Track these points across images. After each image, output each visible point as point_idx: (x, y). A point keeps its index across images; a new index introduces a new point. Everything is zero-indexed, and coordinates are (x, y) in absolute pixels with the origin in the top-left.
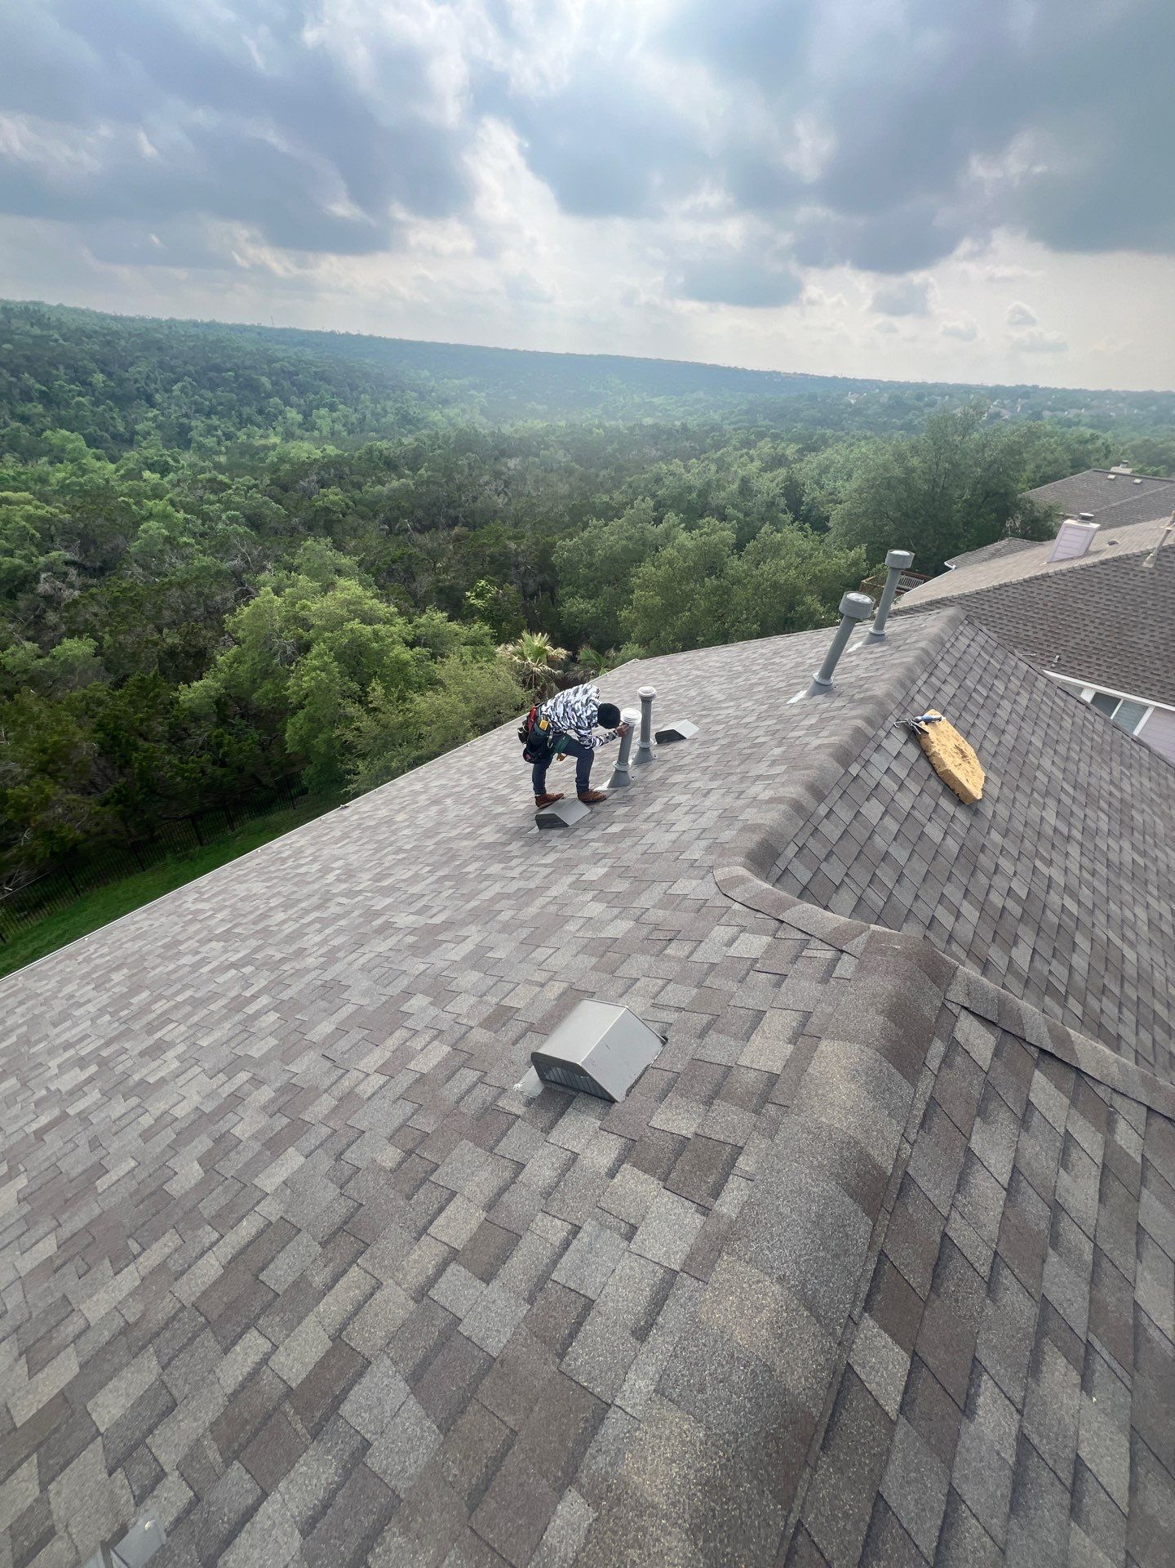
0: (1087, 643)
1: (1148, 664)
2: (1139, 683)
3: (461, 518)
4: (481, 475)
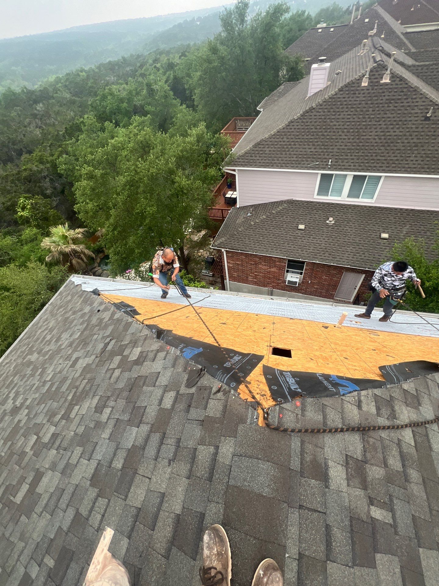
0: (343, 147)
1: (377, 151)
2: (375, 164)
3: (24, 150)
4: (25, 118)
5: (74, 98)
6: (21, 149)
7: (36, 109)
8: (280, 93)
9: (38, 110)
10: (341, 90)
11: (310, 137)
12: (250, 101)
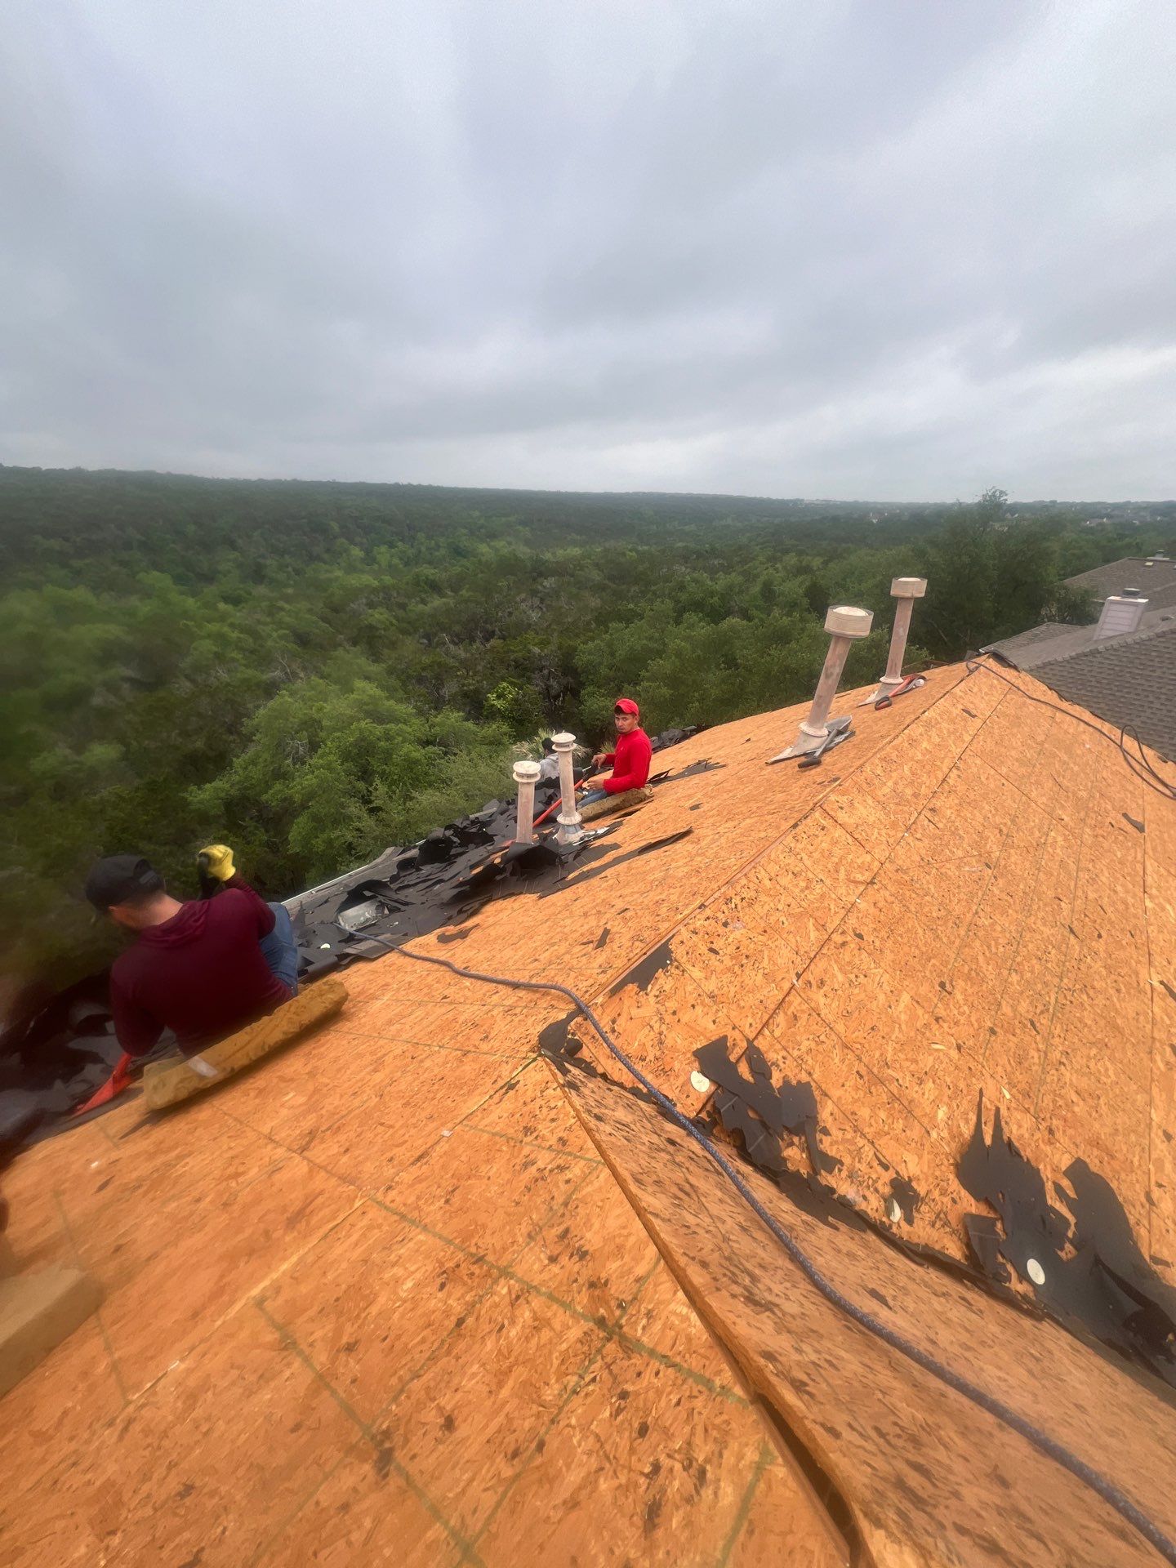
3: (497, 632)
4: (519, 594)
5: (607, 582)
6: (493, 632)
7: (541, 584)
8: (1036, 635)
9: (545, 587)
10: (1158, 636)
11: (1083, 692)
12: (967, 640)
